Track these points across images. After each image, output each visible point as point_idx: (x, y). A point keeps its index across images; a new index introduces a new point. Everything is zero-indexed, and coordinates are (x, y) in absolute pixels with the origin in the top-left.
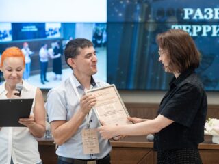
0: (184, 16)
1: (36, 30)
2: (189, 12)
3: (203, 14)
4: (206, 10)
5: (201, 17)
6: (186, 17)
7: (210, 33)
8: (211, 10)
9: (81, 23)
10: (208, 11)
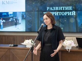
0: (47, 9)
1: (6, 14)
2: (48, 8)
3: (53, 9)
4: (53, 8)
5: (52, 10)
6: (48, 10)
7: (54, 14)
8: (55, 8)
9: (18, 12)
10: (54, 8)
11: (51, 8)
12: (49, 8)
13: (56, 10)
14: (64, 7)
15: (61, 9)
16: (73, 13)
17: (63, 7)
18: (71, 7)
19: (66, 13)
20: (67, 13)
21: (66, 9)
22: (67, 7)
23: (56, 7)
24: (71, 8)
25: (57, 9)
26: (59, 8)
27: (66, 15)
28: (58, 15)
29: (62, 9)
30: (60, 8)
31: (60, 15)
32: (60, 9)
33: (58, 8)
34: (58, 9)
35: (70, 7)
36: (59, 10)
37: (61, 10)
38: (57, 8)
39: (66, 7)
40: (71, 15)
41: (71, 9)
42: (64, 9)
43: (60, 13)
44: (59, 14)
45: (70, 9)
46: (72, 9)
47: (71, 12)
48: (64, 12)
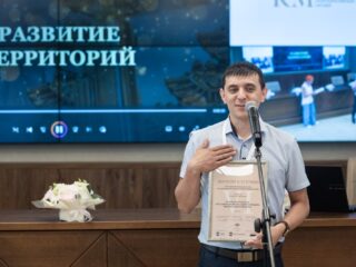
2: (5, 31)
4: (29, 29)
11: (19, 30)
12: (9, 31)
13: (45, 39)
14: (80, 29)
15: (69, 39)
16: (127, 54)
17: (75, 29)
18: (114, 31)
19: (94, 55)
20: (97, 55)
21: (92, 39)
22: (96, 30)
23: (44, 29)
24: (115, 34)
25: (48, 37)
26: (56, 33)
27: (90, 63)
28: (52, 63)
29: (75, 35)
30: (64, 31)
31: (63, 63)
32: (61, 39)
33: (52, 30)
34: (52, 38)
35: (110, 29)
36: (59, 43)
37: (69, 43)
38: (48, 33)
39: (92, 29)
40: (114, 63)
41: (114, 37)
42: (81, 38)
43: (63, 53)
44: (57, 59)
45: (110, 39)
46: (118, 39)
47: (113, 53)
48: (84, 51)
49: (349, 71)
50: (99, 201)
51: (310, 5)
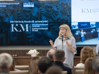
49: (96, 28)
50: (39, 53)
51: (90, 12)
